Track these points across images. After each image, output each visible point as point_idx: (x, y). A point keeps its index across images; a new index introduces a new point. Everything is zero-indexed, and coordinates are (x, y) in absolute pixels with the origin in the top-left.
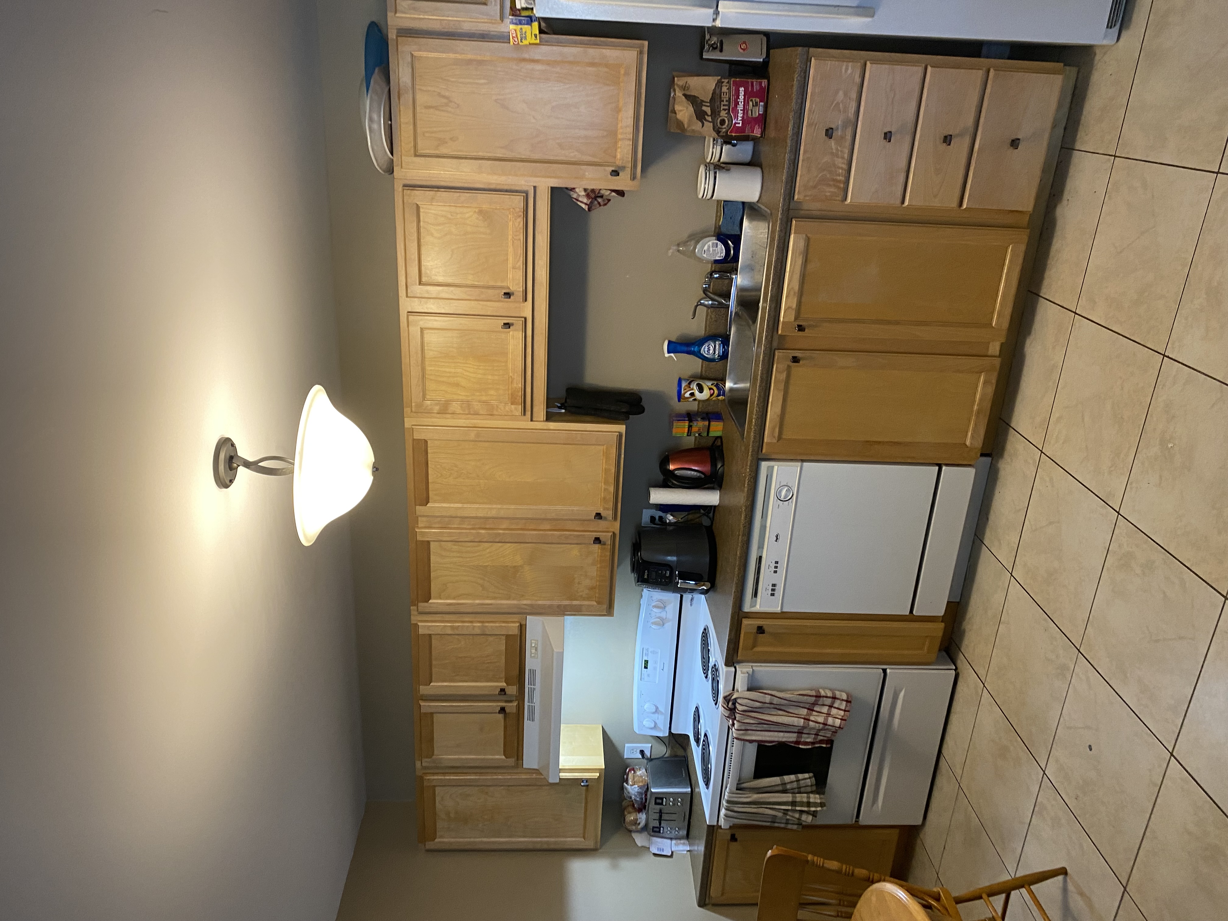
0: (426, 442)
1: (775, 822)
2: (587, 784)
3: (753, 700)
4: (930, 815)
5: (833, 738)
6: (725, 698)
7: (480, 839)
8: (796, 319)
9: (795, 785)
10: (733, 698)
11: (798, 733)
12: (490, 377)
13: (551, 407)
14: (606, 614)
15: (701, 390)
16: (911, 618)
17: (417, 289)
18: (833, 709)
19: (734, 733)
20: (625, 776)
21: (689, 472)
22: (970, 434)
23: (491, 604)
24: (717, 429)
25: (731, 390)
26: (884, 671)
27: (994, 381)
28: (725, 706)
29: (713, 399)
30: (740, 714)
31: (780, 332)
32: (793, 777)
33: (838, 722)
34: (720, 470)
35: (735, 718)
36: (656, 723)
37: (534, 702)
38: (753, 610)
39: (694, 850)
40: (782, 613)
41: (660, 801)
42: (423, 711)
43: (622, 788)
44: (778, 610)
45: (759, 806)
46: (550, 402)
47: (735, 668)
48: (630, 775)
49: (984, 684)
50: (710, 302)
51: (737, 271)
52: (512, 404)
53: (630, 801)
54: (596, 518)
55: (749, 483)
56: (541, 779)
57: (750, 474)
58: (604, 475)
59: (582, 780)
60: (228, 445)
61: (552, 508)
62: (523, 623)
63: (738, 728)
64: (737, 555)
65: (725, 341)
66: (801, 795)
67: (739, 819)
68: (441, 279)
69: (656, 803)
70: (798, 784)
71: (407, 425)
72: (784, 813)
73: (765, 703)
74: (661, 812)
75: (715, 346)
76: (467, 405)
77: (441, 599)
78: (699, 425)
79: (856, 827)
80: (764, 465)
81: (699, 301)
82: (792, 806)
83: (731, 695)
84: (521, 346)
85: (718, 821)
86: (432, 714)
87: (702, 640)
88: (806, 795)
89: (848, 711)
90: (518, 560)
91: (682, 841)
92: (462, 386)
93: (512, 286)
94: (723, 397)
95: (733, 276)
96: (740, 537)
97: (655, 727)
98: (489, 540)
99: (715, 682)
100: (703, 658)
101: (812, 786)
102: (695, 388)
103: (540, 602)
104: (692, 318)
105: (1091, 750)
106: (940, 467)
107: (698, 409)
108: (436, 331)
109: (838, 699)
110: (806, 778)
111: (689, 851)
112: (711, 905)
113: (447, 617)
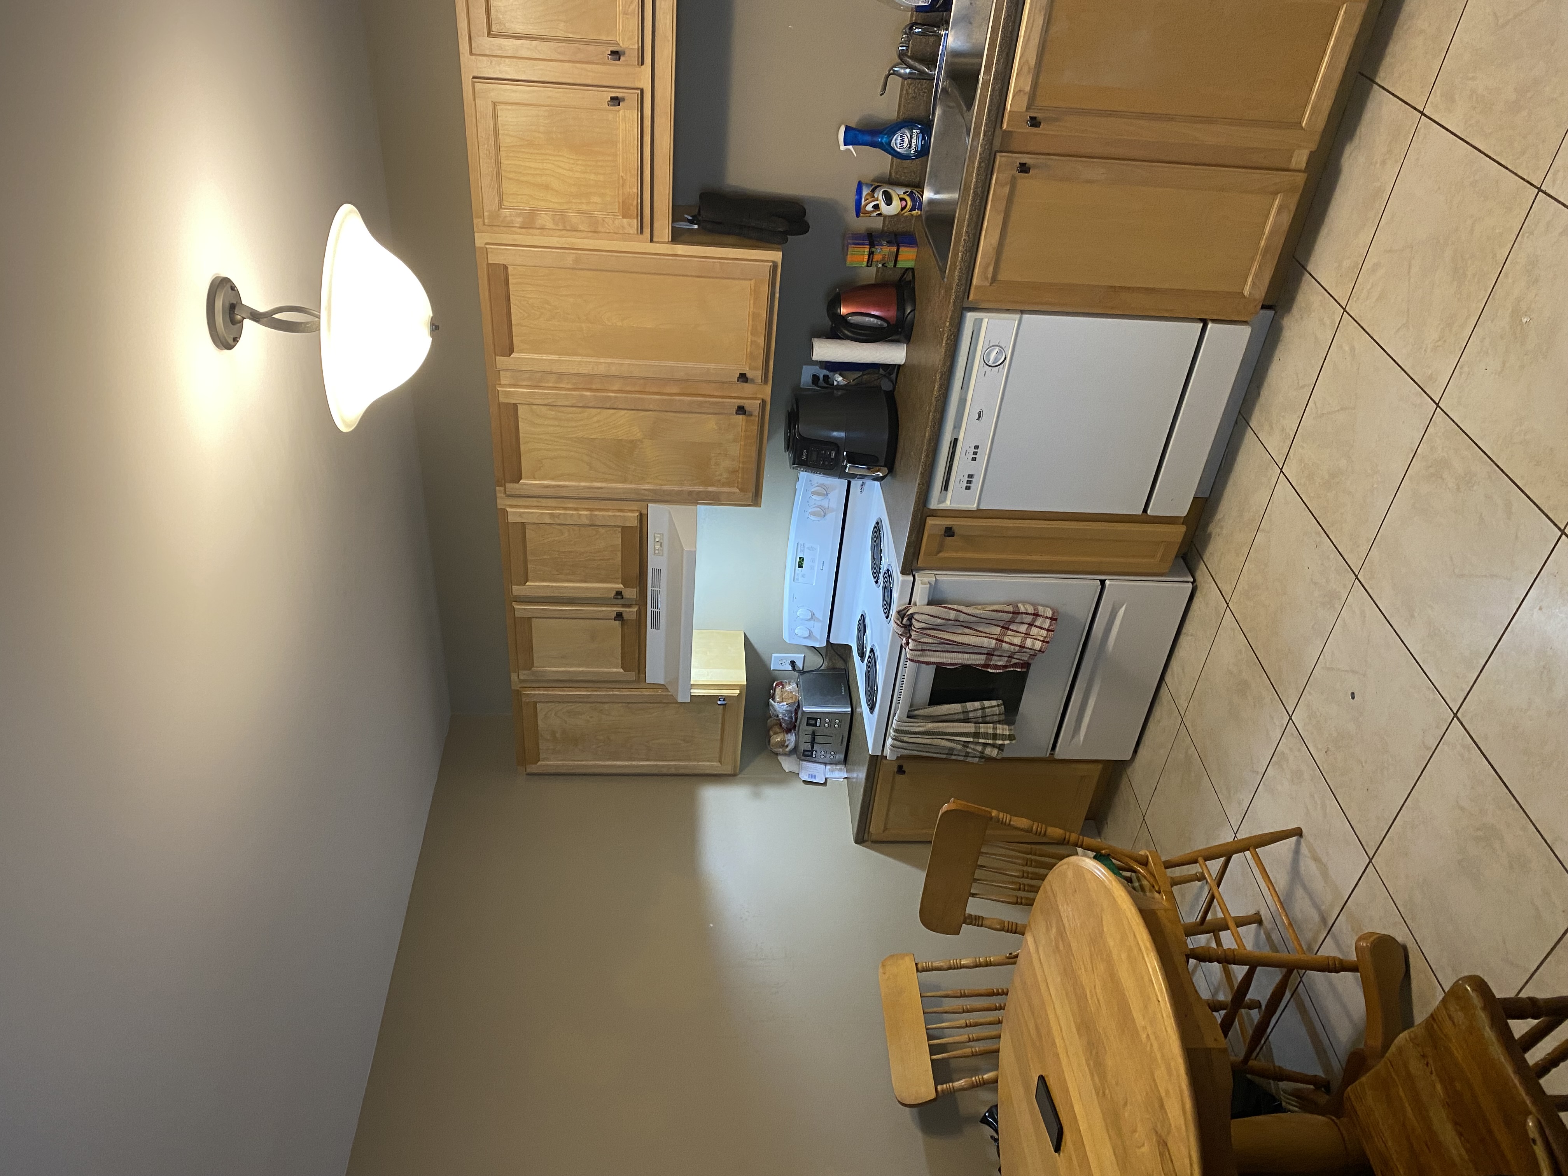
0: (505, 268)
1: (951, 754)
2: (725, 702)
3: (934, 617)
4: (1142, 751)
5: (1031, 661)
6: (899, 612)
7: (594, 763)
8: (1028, 108)
9: (979, 713)
10: (909, 613)
11: (987, 654)
12: (593, 177)
13: (678, 221)
14: (751, 503)
15: (889, 200)
16: (1145, 518)
17: (485, 43)
18: (1033, 628)
19: (908, 653)
20: (771, 691)
21: (867, 319)
22: (1250, 280)
23: (601, 488)
24: (908, 257)
25: (931, 202)
26: (1103, 582)
27: (1293, 207)
28: (899, 623)
29: (906, 214)
30: (917, 632)
31: (1005, 126)
32: (977, 704)
33: (1038, 645)
34: (910, 316)
35: (911, 636)
36: (811, 632)
37: (659, 607)
38: (942, 506)
39: (853, 778)
40: (979, 510)
41: (813, 722)
42: (518, 614)
43: (768, 705)
44: (974, 507)
45: (934, 737)
46: (677, 214)
47: (914, 576)
48: (778, 691)
49: (1227, 604)
50: (908, 71)
51: (948, 23)
52: (623, 217)
53: (777, 720)
54: (740, 380)
55: (949, 341)
56: (667, 695)
57: (950, 330)
58: (751, 322)
59: (718, 698)
60: (225, 288)
61: (680, 364)
62: (644, 512)
63: (913, 649)
64: (925, 437)
65: (926, 129)
66: (987, 725)
67: (910, 750)
68: (519, 28)
69: (808, 724)
70: (982, 712)
71: (479, 243)
72: (964, 746)
73: (950, 620)
74: (814, 735)
75: (911, 136)
76: (561, 217)
77: (535, 478)
78: (884, 251)
79: (1051, 760)
80: (970, 317)
81: (892, 69)
82: (974, 738)
83: (907, 609)
84: (636, 131)
85: (883, 750)
86: (530, 619)
87: (873, 537)
88: (991, 725)
89: (1053, 631)
90: (637, 433)
91: (838, 767)
92: (552, 189)
93: (623, 41)
94: (919, 212)
95: (942, 33)
96: (931, 413)
97: (810, 636)
98: (596, 406)
99: (888, 590)
100: (873, 558)
101: (999, 714)
102: (880, 197)
103: (665, 488)
104: (881, 95)
105: (1353, 698)
106: (1205, 323)
107: (883, 226)
108: (514, 107)
109: (1040, 616)
110: (993, 706)
111: (846, 778)
112: (870, 843)
113: (544, 502)
